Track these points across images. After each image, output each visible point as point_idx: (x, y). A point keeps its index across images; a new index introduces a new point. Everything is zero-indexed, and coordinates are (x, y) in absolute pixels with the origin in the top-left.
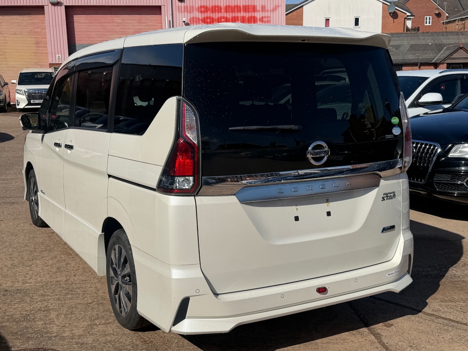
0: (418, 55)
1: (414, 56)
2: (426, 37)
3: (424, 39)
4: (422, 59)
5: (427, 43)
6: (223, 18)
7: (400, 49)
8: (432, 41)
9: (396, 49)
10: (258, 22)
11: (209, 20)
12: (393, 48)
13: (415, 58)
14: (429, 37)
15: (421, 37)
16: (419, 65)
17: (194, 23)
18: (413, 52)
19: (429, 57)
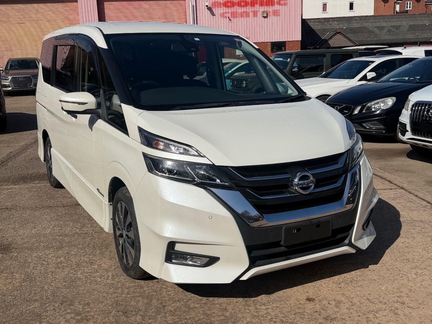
0: (417, 34)
1: (413, 35)
2: (423, 18)
3: (421, 20)
4: (421, 38)
5: (424, 24)
6: (243, 2)
7: (400, 29)
8: (429, 22)
9: (397, 29)
10: (276, 4)
11: (229, 4)
12: (393, 29)
13: (415, 37)
14: (426, 18)
15: (418, 18)
16: (418, 44)
17: (216, 7)
18: (413, 32)
19: (427, 37)
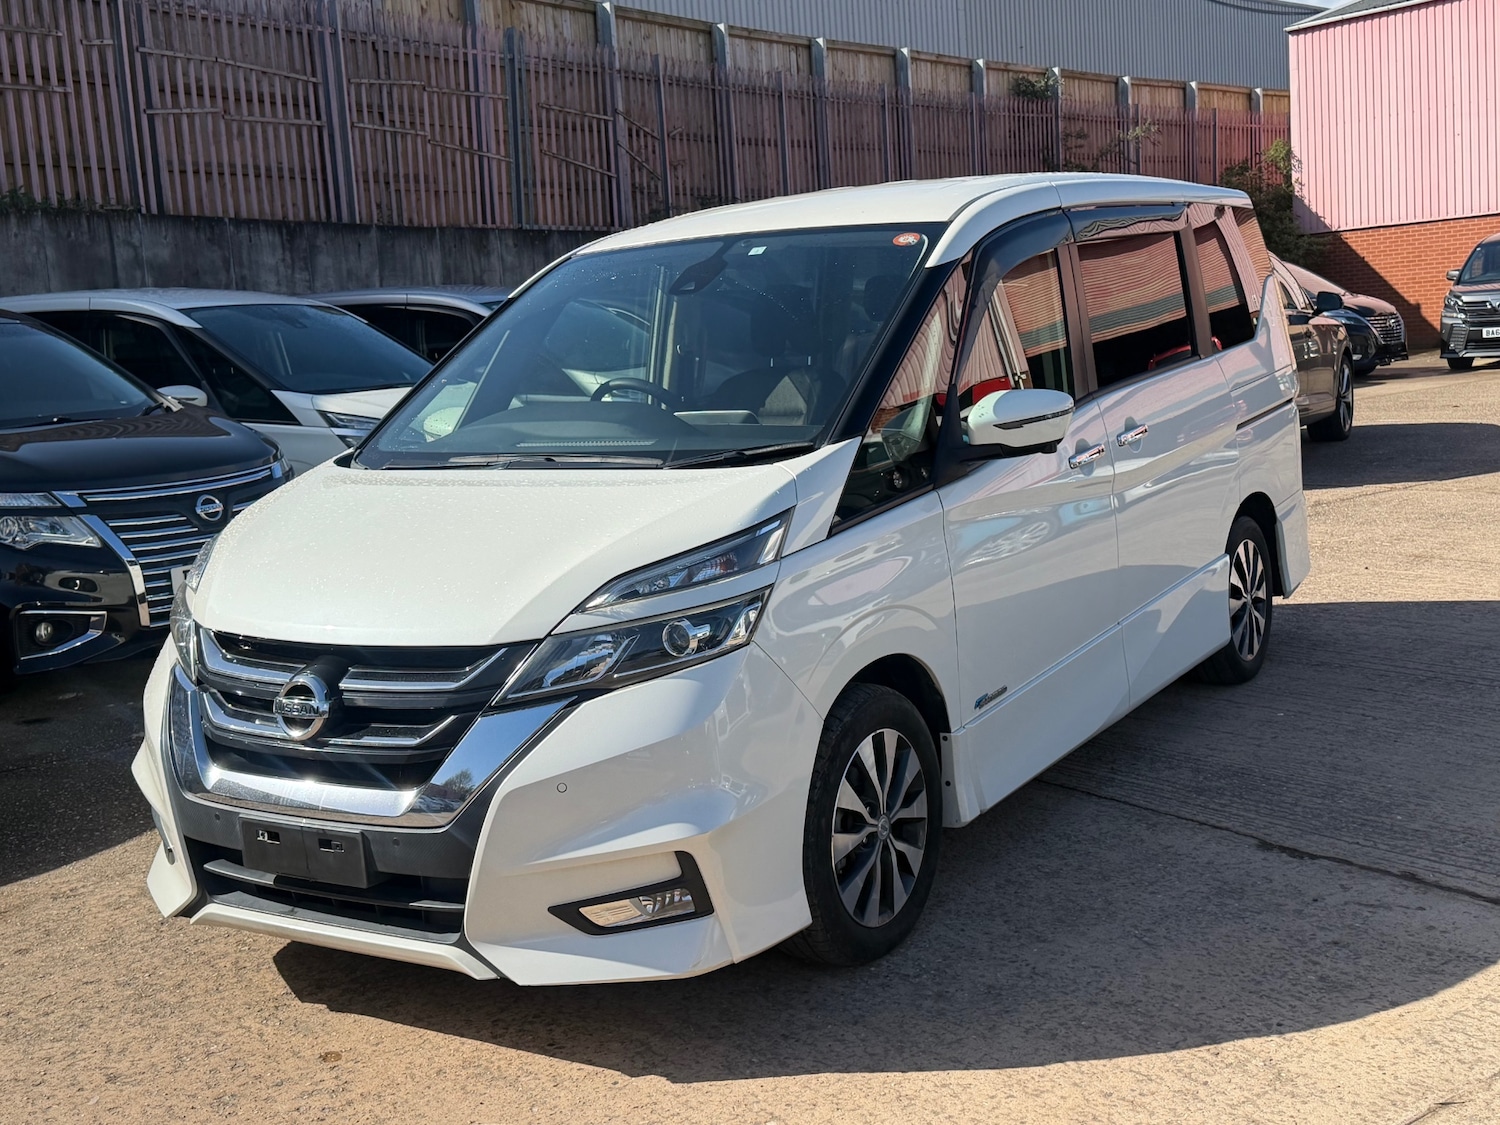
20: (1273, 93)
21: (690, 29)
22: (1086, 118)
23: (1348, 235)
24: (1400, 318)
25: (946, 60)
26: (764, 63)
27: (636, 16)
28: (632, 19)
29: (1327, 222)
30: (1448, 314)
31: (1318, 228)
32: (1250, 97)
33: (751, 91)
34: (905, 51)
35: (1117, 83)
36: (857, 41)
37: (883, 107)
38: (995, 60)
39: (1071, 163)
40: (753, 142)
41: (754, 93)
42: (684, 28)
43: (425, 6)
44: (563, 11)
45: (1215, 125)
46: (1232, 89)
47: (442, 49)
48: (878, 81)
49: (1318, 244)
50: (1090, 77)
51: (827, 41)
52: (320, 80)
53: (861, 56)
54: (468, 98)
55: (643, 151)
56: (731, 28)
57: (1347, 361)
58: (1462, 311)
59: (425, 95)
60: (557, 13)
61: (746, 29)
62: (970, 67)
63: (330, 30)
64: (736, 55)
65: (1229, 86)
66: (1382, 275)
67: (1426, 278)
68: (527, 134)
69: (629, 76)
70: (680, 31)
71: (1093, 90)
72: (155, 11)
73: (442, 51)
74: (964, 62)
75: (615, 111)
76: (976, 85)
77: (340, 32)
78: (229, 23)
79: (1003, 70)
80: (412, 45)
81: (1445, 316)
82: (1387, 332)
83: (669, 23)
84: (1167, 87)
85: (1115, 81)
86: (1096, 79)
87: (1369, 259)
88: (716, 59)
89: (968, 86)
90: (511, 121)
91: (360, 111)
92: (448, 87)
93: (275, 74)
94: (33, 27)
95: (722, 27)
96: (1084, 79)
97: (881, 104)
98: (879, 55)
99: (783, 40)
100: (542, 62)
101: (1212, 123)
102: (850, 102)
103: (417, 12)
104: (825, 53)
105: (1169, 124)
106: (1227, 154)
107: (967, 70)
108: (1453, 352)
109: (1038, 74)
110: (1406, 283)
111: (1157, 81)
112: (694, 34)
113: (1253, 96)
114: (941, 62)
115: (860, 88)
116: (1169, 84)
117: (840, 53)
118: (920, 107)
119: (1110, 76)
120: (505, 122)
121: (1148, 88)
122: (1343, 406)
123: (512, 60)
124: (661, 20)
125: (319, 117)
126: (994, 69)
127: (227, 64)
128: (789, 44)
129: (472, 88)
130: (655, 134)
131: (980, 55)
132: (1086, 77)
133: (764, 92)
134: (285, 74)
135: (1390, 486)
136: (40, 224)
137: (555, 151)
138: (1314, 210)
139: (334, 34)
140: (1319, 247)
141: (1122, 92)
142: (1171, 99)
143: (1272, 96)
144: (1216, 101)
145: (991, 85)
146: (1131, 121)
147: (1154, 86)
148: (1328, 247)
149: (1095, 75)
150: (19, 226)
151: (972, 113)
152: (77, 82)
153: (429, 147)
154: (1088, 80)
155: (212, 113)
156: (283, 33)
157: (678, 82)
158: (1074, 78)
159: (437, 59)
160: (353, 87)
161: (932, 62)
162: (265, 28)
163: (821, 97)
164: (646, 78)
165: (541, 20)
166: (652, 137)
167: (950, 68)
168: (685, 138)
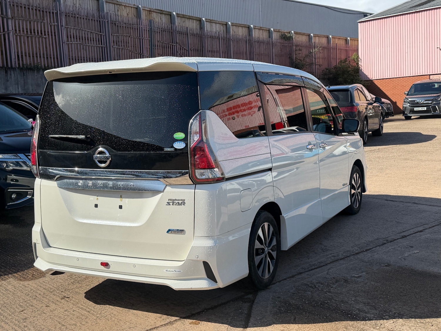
20: (353, 39)
21: (195, 20)
22: (301, 46)
23: (375, 81)
24: (392, 105)
25: (263, 28)
26: (214, 29)
27: (181, 16)
28: (180, 17)
29: (369, 77)
30: (405, 104)
31: (366, 79)
32: (346, 40)
33: (212, 37)
34: (252, 26)
35: (309, 36)
36: (239, 23)
37: (246, 42)
38: (276, 29)
39: (297, 58)
40: (212, 51)
41: (212, 38)
42: (194, 19)
43: (128, 13)
44: (163, 15)
45: (337, 48)
46: (341, 38)
47: (134, 25)
48: (244, 35)
49: (366, 83)
50: (302, 34)
51: (232, 23)
52: (105, 34)
53: (240, 27)
54: (140, 39)
55: (184, 54)
56: (206, 19)
57: (382, 115)
58: (409, 103)
59: (130, 38)
60: (161, 15)
61: (210, 20)
62: (269, 31)
63: (107, 20)
64: (207, 27)
65: (340, 37)
66: (385, 92)
67: (397, 93)
68: (155, 49)
69: (180, 33)
70: (192, 20)
71: (303, 37)
72: (66, 15)
73: (134, 26)
74: (267, 29)
75: (177, 43)
76: (271, 36)
77: (109, 21)
78: (83, 19)
79: (278, 32)
80: (127, 24)
81: (404, 104)
82: (388, 109)
83: (190, 18)
84: (323, 37)
85: (309, 35)
86: (303, 34)
87: (381, 88)
88: (202, 28)
89: (268, 36)
90: (150, 45)
91: (114, 43)
92: (136, 36)
93: (94, 33)
94: (39, 20)
95: (204, 19)
96: (300, 34)
97: (246, 41)
98: (245, 27)
99: (219, 23)
100: (159, 29)
101: (336, 48)
102: (238, 41)
103: (126, 15)
104: (231, 26)
105: (324, 48)
106: (340, 57)
107: (268, 31)
108: (406, 114)
109: (287, 33)
110: (391, 95)
111: (320, 35)
112: (196, 21)
113: (347, 40)
114: (261, 29)
115: (240, 37)
116: (324, 36)
117: (234, 26)
118: (256, 42)
119: (307, 34)
120: (149, 45)
121: (318, 37)
122: (381, 127)
123: (151, 29)
124: (188, 17)
125: (104, 45)
126: (276, 31)
127: (83, 30)
128: (221, 24)
129: (141, 36)
130: (187, 49)
131: (272, 27)
132: (301, 34)
133: (215, 38)
134: (96, 32)
135: (396, 145)
136: (41, 73)
137: (161, 54)
138: (365, 73)
139: (108, 22)
140: (367, 84)
141: (311, 38)
142: (324, 41)
143: (352, 40)
144: (337, 41)
145: (275, 36)
146: (313, 47)
147: (319, 37)
148: (369, 84)
149: (304, 33)
150: (37, 73)
151: (270, 44)
152: (48, 35)
153: (130, 52)
154: (301, 35)
155: (79, 43)
156: (96, 21)
157: (193, 35)
158: (297, 34)
159: (133, 28)
160: (112, 36)
161: (259, 29)
162: (92, 20)
163: (230, 39)
164: (185, 33)
165: (157, 17)
166: (186, 50)
167: (264, 31)
168: (194, 50)
